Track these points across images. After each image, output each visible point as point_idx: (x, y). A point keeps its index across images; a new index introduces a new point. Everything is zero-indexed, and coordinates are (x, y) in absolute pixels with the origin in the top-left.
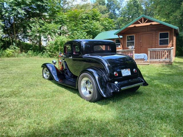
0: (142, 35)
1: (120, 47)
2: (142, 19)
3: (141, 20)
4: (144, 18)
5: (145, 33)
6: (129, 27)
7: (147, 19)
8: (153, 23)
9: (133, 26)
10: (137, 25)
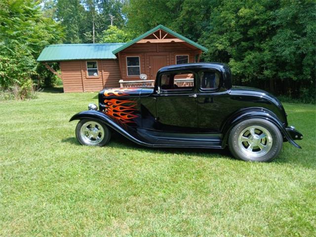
0: (151, 57)
1: (97, 75)
2: (159, 31)
3: (157, 33)
4: (161, 31)
5: (155, 54)
6: (138, 42)
7: (166, 33)
8: (176, 40)
9: (145, 41)
10: (152, 41)
